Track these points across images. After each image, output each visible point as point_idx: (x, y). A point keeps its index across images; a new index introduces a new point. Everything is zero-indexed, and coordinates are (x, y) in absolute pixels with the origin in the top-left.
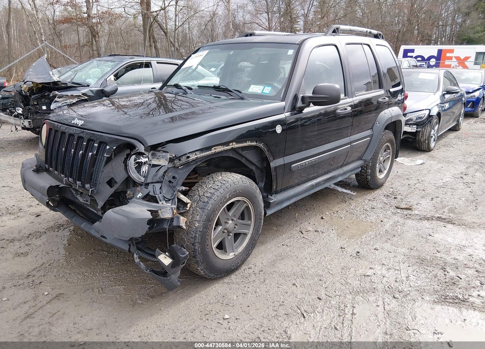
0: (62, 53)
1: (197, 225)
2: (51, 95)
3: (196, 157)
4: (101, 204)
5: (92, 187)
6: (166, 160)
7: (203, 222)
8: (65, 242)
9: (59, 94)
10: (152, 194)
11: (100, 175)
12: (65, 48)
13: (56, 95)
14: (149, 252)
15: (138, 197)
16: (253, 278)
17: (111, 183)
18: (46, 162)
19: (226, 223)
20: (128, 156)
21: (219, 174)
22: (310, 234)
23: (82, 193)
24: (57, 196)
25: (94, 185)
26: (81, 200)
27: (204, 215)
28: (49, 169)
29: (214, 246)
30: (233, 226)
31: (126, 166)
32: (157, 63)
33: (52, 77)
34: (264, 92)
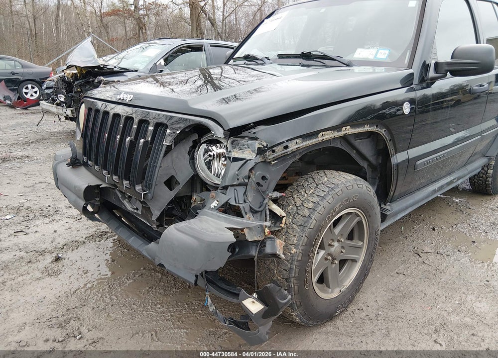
0: (108, 45)
1: (294, 251)
2: (96, 81)
3: (297, 147)
4: (156, 213)
5: (145, 189)
6: (253, 151)
7: (302, 248)
8: (108, 257)
9: (105, 79)
10: (232, 202)
11: (156, 173)
12: (111, 41)
13: (101, 80)
14: (224, 286)
15: (212, 206)
16: (369, 327)
17: (170, 183)
18: (84, 154)
19: (330, 245)
20: (196, 145)
21: (321, 173)
22: (432, 257)
23: (130, 197)
24: (98, 199)
25: (148, 187)
26: (129, 207)
27: (304, 236)
28: (87, 162)
29: (315, 280)
30: (339, 249)
31: (193, 159)
32: (211, 46)
33: (97, 60)
34: (377, 57)
